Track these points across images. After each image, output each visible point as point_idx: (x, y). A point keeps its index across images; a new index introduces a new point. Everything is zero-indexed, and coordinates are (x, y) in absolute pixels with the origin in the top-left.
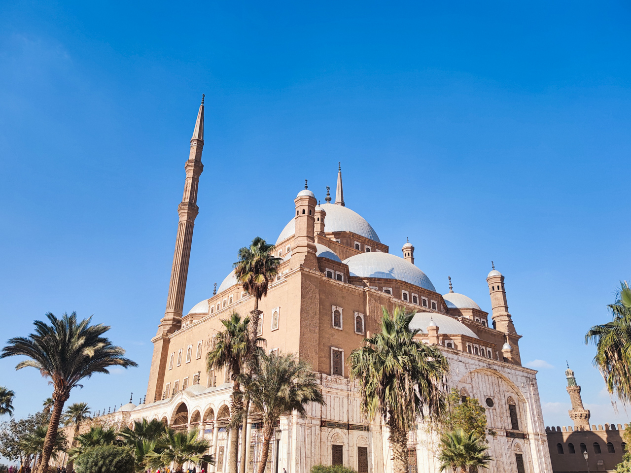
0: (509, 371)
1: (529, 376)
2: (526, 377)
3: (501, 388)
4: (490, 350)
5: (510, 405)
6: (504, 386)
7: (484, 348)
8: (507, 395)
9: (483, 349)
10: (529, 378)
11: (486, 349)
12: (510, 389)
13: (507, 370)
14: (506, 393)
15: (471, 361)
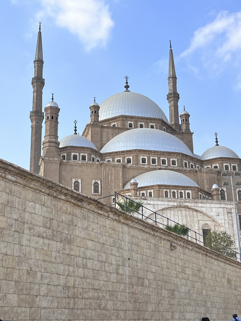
0: (203, 205)
1: (227, 207)
2: (223, 208)
3: (195, 219)
4: (190, 192)
5: (203, 230)
6: (200, 217)
7: (183, 191)
8: (202, 223)
9: (181, 193)
10: (227, 208)
11: (185, 192)
12: (206, 218)
13: (200, 205)
14: (200, 222)
15: (159, 203)
